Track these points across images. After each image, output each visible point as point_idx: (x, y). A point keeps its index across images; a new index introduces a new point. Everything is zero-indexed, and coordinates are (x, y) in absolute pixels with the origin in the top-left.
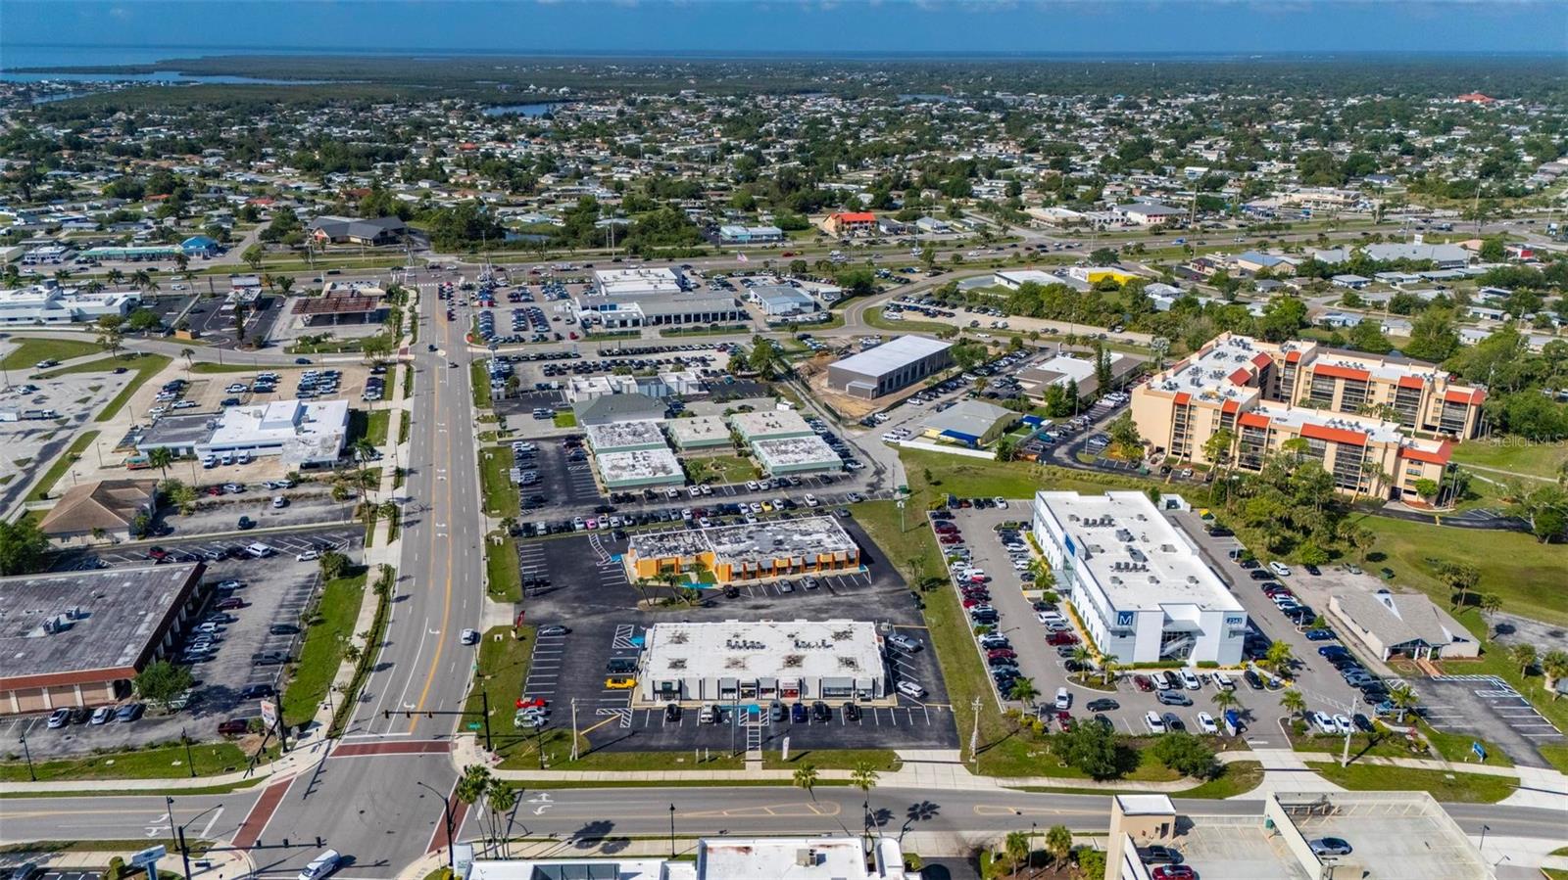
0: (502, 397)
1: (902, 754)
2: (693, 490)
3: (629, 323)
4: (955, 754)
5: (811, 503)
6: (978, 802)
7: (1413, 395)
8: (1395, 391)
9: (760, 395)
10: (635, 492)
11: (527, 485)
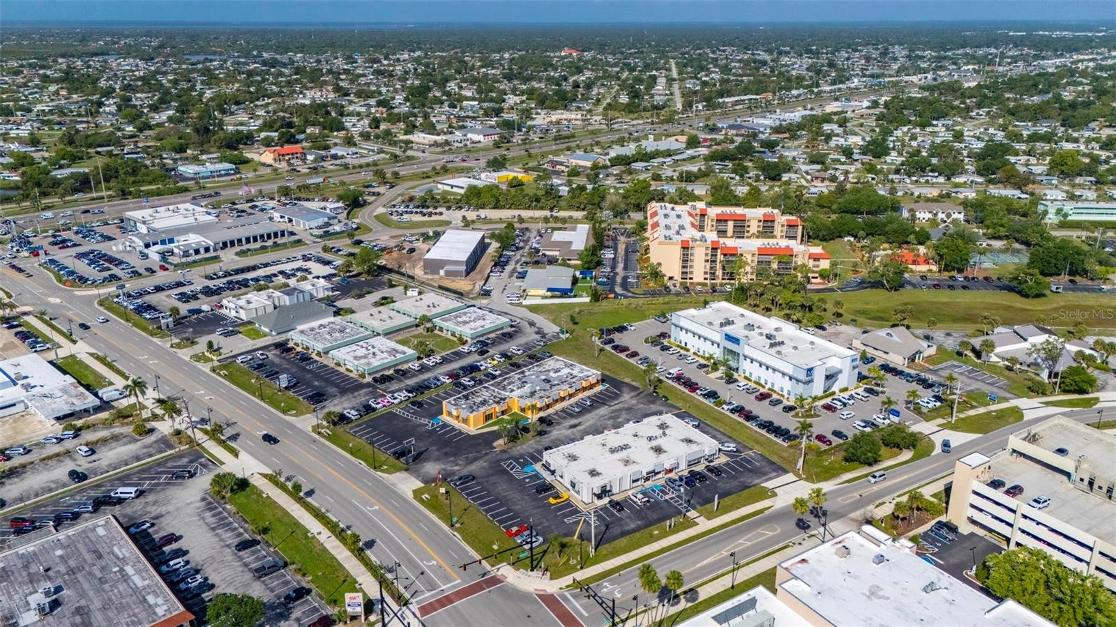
0: (171, 326)
1: (769, 485)
2: (429, 362)
3: (202, 251)
4: (790, 477)
5: (519, 353)
6: (840, 496)
7: (769, 224)
8: (761, 224)
9: (383, 288)
10: (387, 373)
11: (292, 387)
